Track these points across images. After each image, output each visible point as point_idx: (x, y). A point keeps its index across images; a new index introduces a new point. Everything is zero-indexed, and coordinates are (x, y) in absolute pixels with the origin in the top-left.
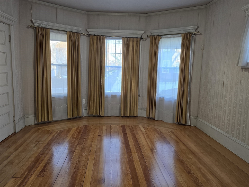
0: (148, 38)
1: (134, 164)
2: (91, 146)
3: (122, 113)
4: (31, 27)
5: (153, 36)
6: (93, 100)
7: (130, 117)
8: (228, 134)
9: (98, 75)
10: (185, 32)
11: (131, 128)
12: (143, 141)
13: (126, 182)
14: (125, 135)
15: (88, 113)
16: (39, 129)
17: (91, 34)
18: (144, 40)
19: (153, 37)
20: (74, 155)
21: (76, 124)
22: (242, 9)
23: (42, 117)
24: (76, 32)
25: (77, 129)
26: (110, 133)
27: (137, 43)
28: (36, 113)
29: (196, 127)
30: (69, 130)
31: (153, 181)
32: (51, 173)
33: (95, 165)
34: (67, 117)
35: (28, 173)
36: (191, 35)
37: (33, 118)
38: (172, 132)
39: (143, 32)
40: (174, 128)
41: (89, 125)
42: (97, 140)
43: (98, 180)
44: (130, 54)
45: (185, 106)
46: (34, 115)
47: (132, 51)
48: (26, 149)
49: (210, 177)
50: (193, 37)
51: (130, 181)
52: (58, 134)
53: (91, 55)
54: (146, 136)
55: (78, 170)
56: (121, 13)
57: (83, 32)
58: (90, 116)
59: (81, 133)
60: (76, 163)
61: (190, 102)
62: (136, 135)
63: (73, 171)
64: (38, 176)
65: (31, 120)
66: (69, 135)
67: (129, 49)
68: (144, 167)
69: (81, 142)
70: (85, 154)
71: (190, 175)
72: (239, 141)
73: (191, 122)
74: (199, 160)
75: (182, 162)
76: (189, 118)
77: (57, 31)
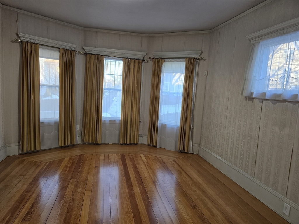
0: (150, 60)
1: (135, 200)
2: (86, 180)
3: (121, 141)
4: (16, 41)
5: (156, 58)
6: (88, 125)
7: (130, 144)
8: (231, 163)
9: (94, 98)
10: (189, 57)
11: (131, 157)
12: (144, 172)
13: (127, 222)
14: (125, 165)
15: (83, 140)
16: (23, 161)
17: (88, 52)
18: (146, 62)
19: (156, 60)
20: (67, 192)
21: (68, 154)
22: (247, 38)
23: (28, 146)
24: (71, 49)
25: (70, 159)
26: (108, 163)
27: (139, 65)
28: (21, 140)
29: (198, 155)
30: (61, 161)
31: (157, 219)
32: (39, 215)
33: (91, 203)
34: (58, 145)
35: (10, 217)
36: (195, 60)
37: (17, 147)
38: (175, 161)
39: (145, 53)
40: (177, 157)
41: (84, 154)
42: (93, 172)
43: (96, 221)
44: (131, 76)
45: (188, 133)
46: (17, 144)
47: (133, 73)
48: (8, 186)
49: (215, 211)
50: (197, 62)
51: (132, 221)
52: (48, 166)
53: (88, 76)
54: (147, 167)
55: (72, 210)
56: (122, 32)
57: (79, 49)
58: (85, 144)
59: (75, 164)
60: (69, 201)
61: (193, 129)
62: (137, 166)
63: (65, 211)
64: (23, 221)
65: (14, 150)
66: (60, 167)
67: (130, 71)
68: (146, 203)
69: (75, 175)
70: (80, 190)
71: (195, 210)
72: (242, 171)
73: (194, 150)
74: (204, 192)
75: (186, 195)
76: (191, 146)
77: (48, 47)
